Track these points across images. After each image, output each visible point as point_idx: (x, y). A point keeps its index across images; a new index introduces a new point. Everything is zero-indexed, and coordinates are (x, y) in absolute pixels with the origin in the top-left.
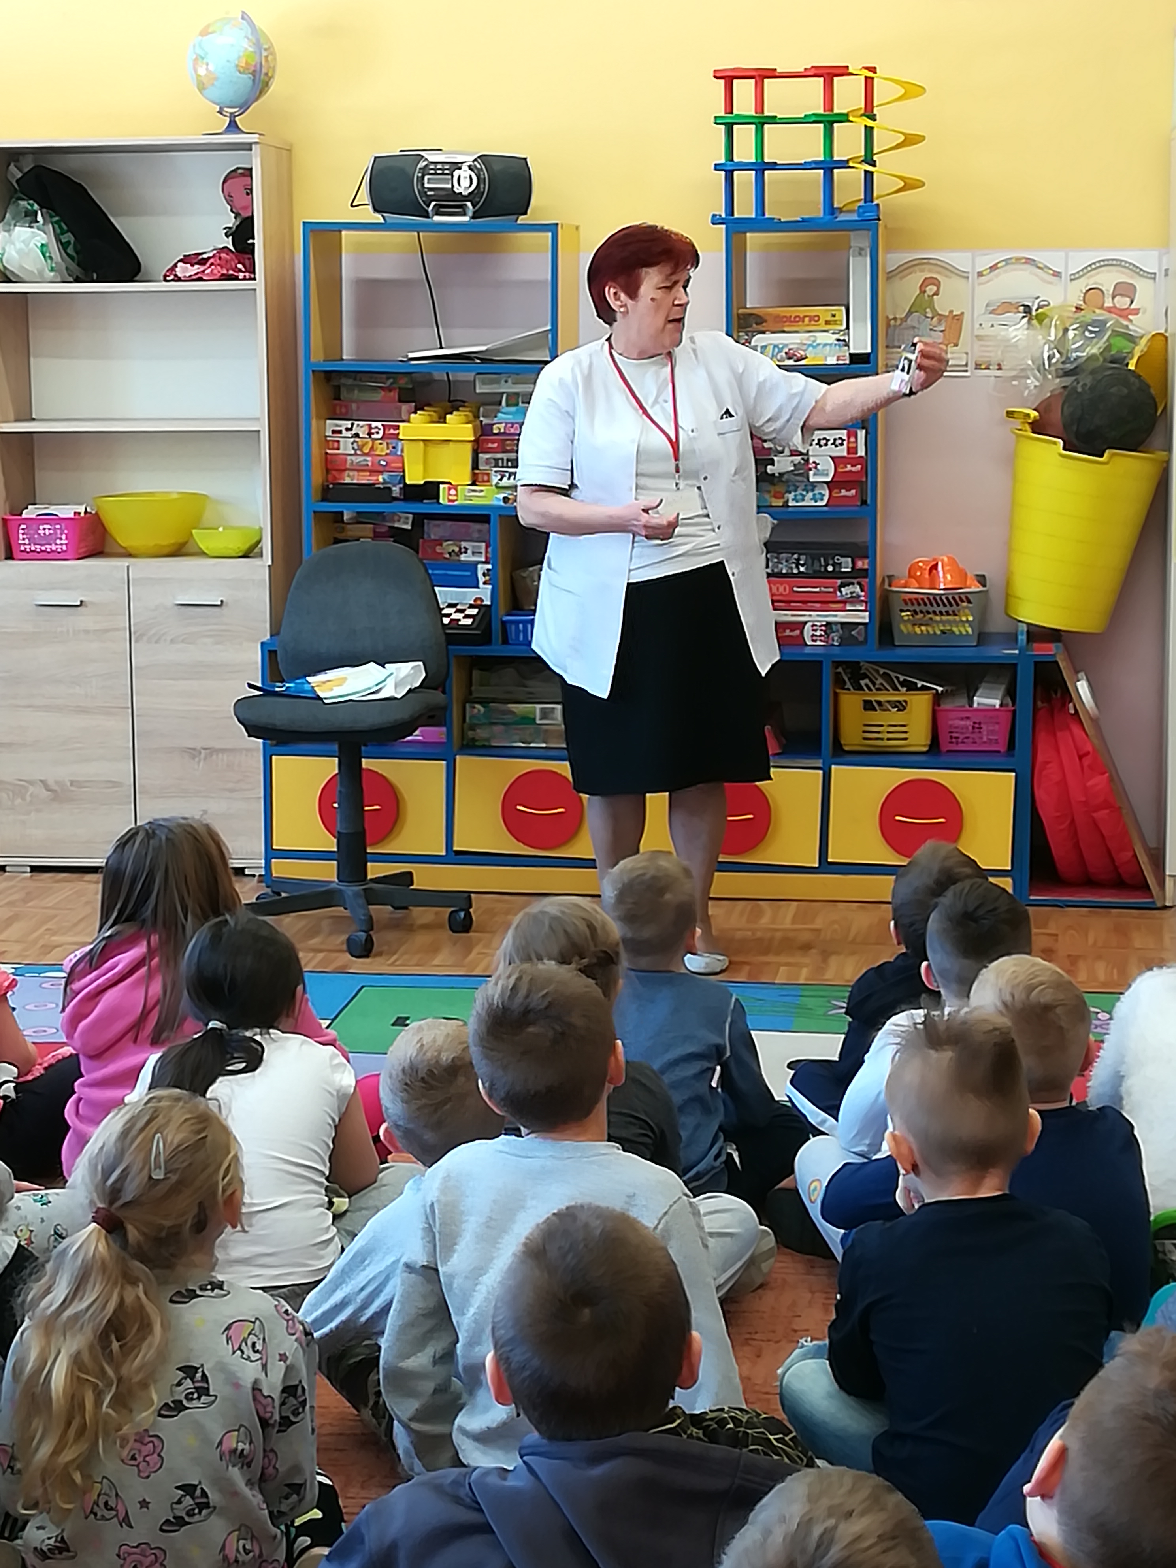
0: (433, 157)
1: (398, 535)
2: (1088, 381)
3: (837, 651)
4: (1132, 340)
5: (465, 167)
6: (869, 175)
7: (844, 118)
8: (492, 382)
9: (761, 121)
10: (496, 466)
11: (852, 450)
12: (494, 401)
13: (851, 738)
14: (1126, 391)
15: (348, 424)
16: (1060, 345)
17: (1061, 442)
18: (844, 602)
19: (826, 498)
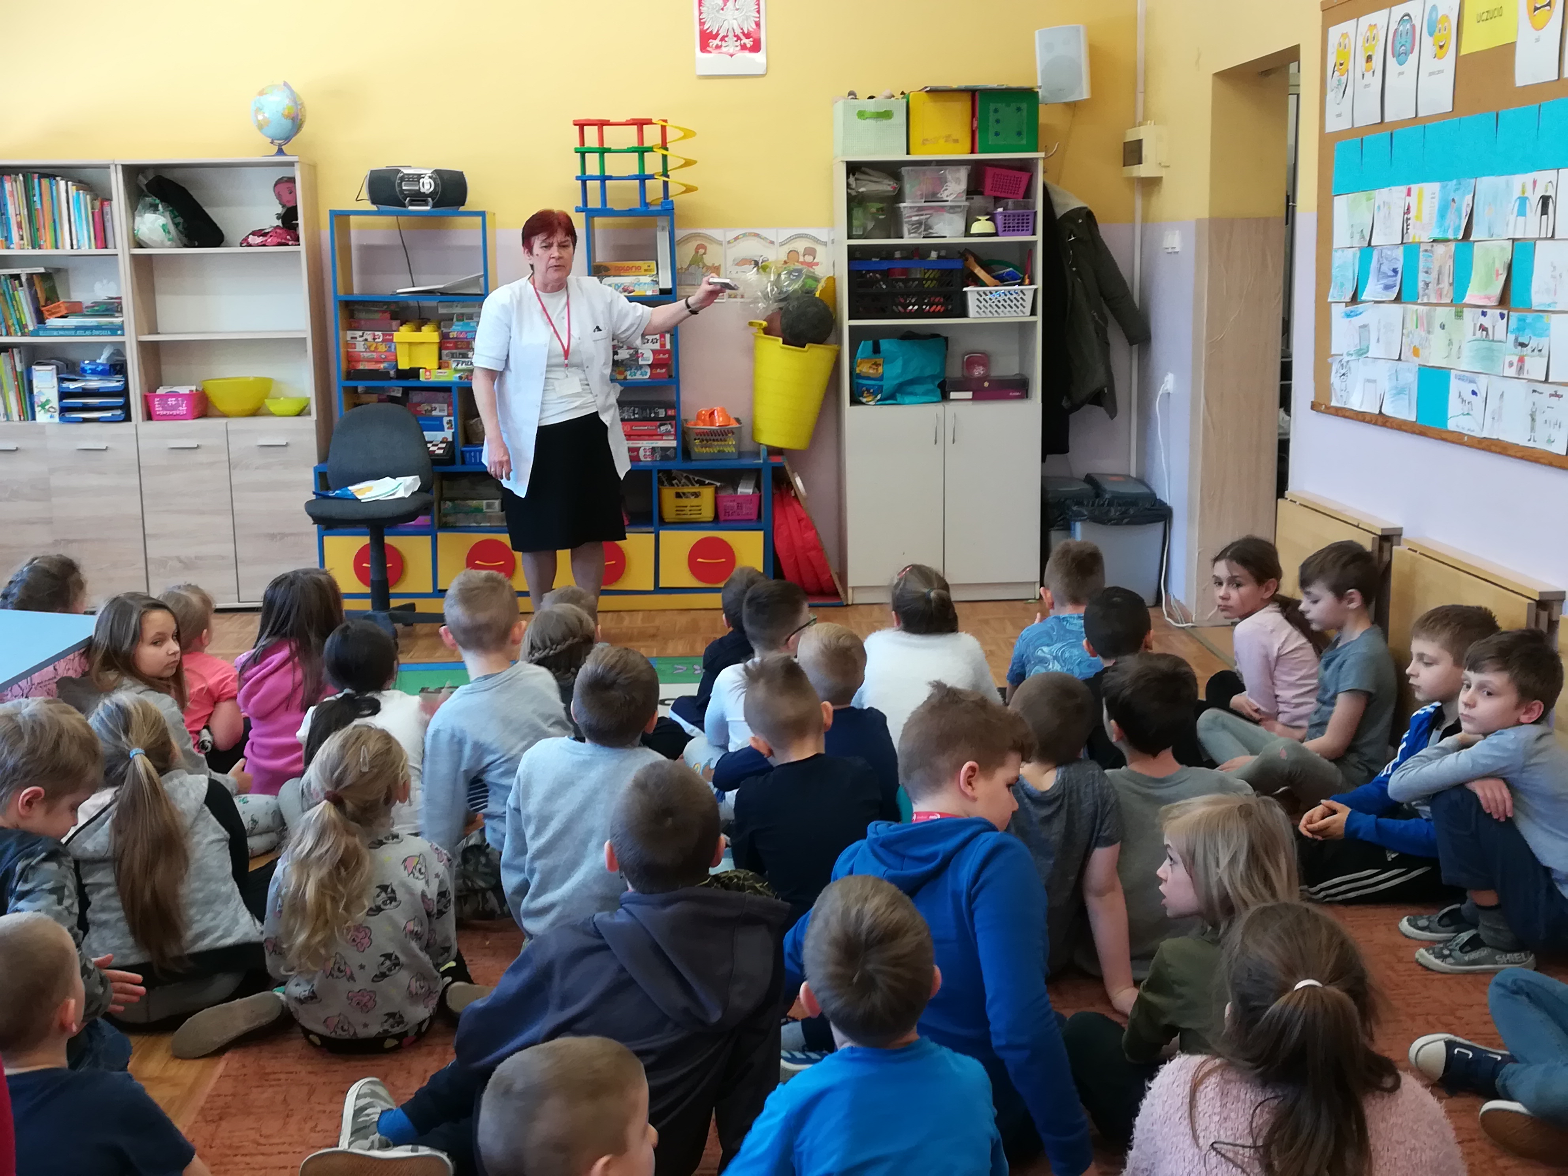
0: (406, 171)
1: (393, 400)
2: (795, 303)
3: (658, 464)
4: (817, 280)
5: (427, 177)
6: (666, 184)
7: (650, 150)
8: (447, 307)
9: (603, 151)
10: (453, 357)
11: (663, 345)
12: (449, 319)
13: (669, 513)
14: (816, 309)
15: (360, 333)
16: (777, 282)
17: (781, 340)
18: (662, 435)
19: (649, 374)
